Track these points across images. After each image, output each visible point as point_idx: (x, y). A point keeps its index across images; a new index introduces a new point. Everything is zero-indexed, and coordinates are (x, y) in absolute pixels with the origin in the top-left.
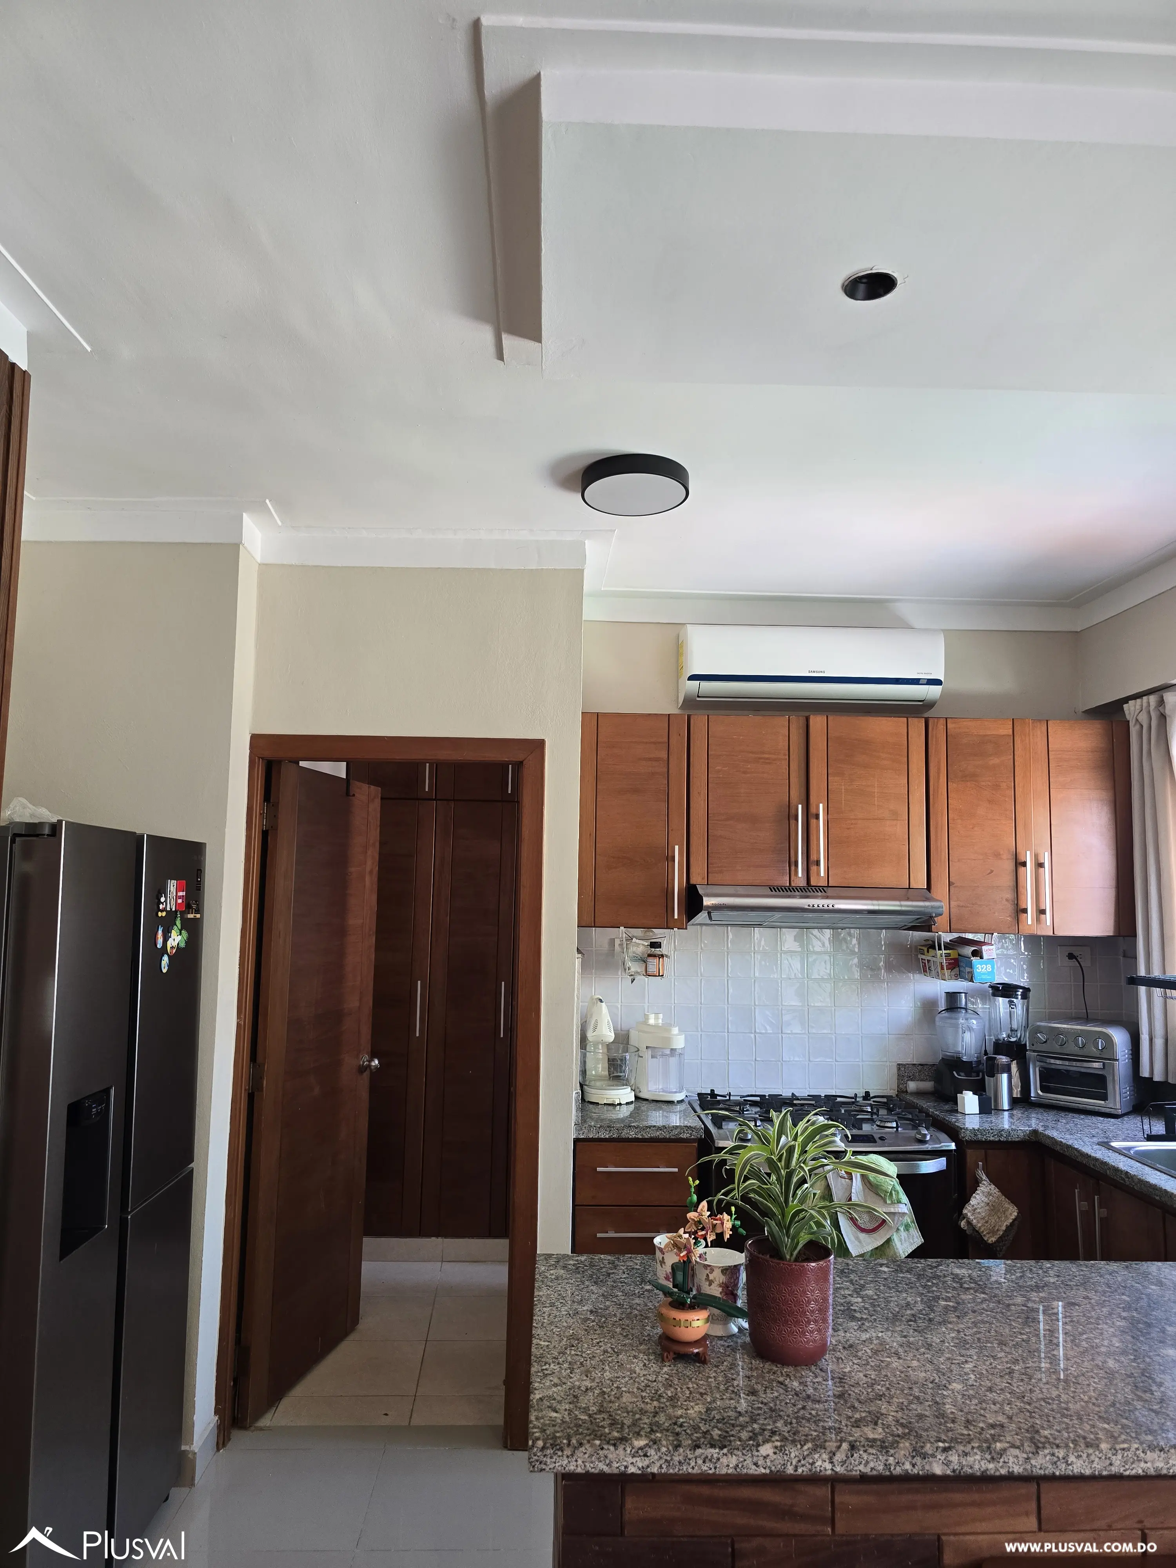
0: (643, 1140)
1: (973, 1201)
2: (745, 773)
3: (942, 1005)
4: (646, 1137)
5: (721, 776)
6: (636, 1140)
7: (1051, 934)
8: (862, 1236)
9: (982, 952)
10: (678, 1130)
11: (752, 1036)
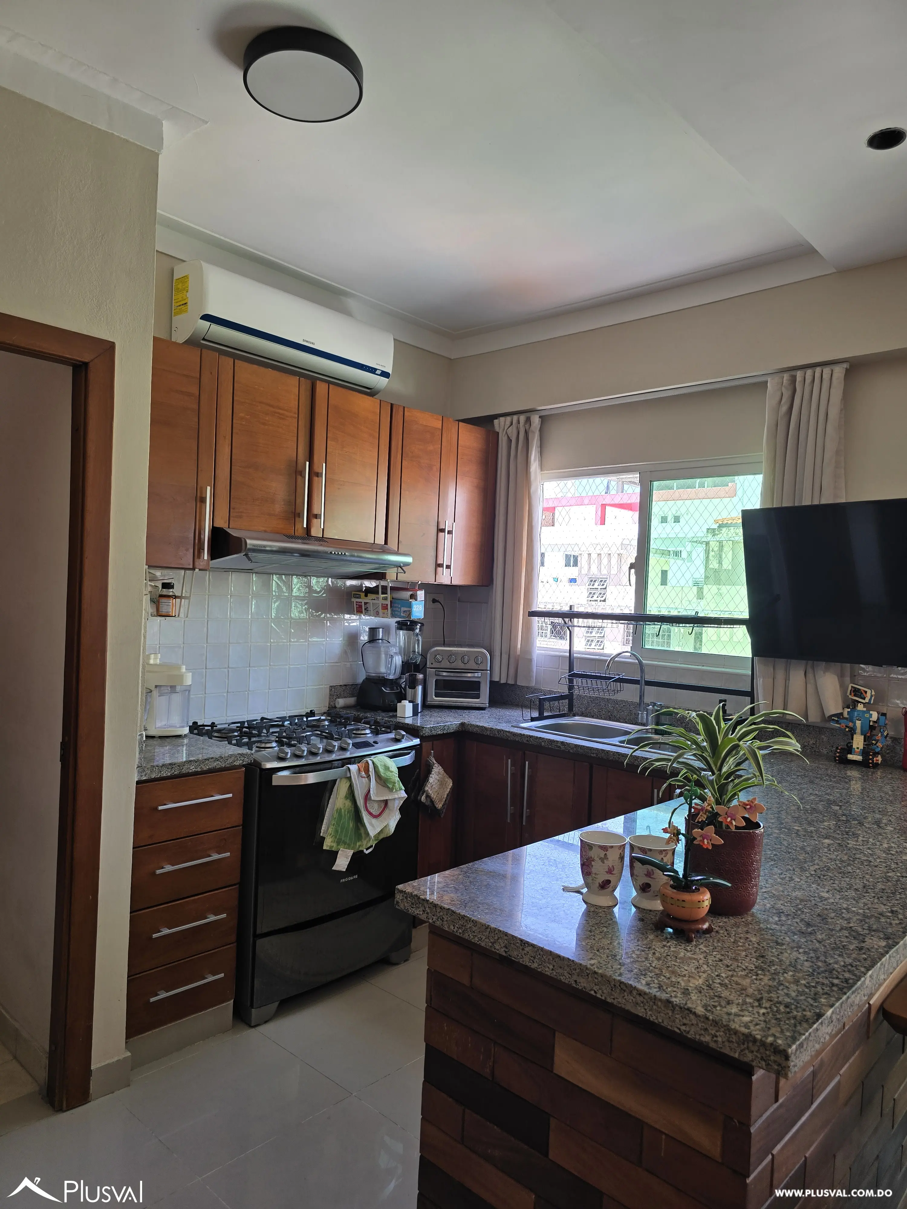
0: (203, 773)
1: (431, 780)
2: (264, 424)
3: (365, 638)
4: (205, 769)
5: (244, 423)
6: (196, 773)
7: (449, 583)
8: (374, 821)
9: (417, 596)
10: (233, 758)
11: (226, 670)
